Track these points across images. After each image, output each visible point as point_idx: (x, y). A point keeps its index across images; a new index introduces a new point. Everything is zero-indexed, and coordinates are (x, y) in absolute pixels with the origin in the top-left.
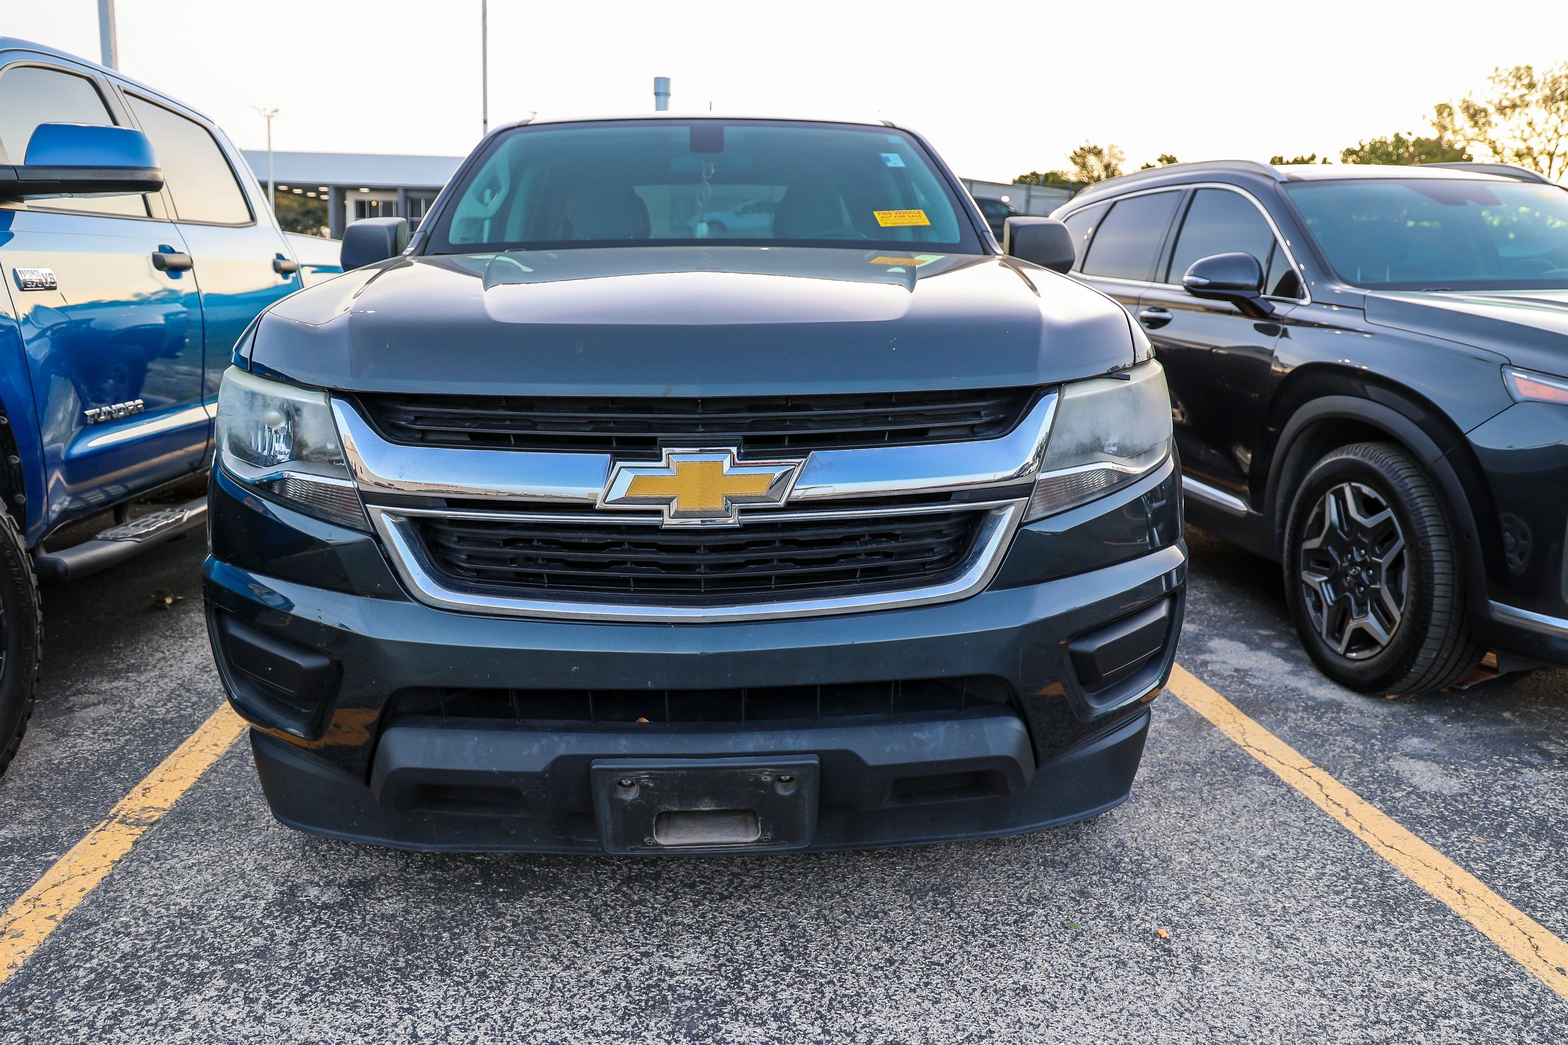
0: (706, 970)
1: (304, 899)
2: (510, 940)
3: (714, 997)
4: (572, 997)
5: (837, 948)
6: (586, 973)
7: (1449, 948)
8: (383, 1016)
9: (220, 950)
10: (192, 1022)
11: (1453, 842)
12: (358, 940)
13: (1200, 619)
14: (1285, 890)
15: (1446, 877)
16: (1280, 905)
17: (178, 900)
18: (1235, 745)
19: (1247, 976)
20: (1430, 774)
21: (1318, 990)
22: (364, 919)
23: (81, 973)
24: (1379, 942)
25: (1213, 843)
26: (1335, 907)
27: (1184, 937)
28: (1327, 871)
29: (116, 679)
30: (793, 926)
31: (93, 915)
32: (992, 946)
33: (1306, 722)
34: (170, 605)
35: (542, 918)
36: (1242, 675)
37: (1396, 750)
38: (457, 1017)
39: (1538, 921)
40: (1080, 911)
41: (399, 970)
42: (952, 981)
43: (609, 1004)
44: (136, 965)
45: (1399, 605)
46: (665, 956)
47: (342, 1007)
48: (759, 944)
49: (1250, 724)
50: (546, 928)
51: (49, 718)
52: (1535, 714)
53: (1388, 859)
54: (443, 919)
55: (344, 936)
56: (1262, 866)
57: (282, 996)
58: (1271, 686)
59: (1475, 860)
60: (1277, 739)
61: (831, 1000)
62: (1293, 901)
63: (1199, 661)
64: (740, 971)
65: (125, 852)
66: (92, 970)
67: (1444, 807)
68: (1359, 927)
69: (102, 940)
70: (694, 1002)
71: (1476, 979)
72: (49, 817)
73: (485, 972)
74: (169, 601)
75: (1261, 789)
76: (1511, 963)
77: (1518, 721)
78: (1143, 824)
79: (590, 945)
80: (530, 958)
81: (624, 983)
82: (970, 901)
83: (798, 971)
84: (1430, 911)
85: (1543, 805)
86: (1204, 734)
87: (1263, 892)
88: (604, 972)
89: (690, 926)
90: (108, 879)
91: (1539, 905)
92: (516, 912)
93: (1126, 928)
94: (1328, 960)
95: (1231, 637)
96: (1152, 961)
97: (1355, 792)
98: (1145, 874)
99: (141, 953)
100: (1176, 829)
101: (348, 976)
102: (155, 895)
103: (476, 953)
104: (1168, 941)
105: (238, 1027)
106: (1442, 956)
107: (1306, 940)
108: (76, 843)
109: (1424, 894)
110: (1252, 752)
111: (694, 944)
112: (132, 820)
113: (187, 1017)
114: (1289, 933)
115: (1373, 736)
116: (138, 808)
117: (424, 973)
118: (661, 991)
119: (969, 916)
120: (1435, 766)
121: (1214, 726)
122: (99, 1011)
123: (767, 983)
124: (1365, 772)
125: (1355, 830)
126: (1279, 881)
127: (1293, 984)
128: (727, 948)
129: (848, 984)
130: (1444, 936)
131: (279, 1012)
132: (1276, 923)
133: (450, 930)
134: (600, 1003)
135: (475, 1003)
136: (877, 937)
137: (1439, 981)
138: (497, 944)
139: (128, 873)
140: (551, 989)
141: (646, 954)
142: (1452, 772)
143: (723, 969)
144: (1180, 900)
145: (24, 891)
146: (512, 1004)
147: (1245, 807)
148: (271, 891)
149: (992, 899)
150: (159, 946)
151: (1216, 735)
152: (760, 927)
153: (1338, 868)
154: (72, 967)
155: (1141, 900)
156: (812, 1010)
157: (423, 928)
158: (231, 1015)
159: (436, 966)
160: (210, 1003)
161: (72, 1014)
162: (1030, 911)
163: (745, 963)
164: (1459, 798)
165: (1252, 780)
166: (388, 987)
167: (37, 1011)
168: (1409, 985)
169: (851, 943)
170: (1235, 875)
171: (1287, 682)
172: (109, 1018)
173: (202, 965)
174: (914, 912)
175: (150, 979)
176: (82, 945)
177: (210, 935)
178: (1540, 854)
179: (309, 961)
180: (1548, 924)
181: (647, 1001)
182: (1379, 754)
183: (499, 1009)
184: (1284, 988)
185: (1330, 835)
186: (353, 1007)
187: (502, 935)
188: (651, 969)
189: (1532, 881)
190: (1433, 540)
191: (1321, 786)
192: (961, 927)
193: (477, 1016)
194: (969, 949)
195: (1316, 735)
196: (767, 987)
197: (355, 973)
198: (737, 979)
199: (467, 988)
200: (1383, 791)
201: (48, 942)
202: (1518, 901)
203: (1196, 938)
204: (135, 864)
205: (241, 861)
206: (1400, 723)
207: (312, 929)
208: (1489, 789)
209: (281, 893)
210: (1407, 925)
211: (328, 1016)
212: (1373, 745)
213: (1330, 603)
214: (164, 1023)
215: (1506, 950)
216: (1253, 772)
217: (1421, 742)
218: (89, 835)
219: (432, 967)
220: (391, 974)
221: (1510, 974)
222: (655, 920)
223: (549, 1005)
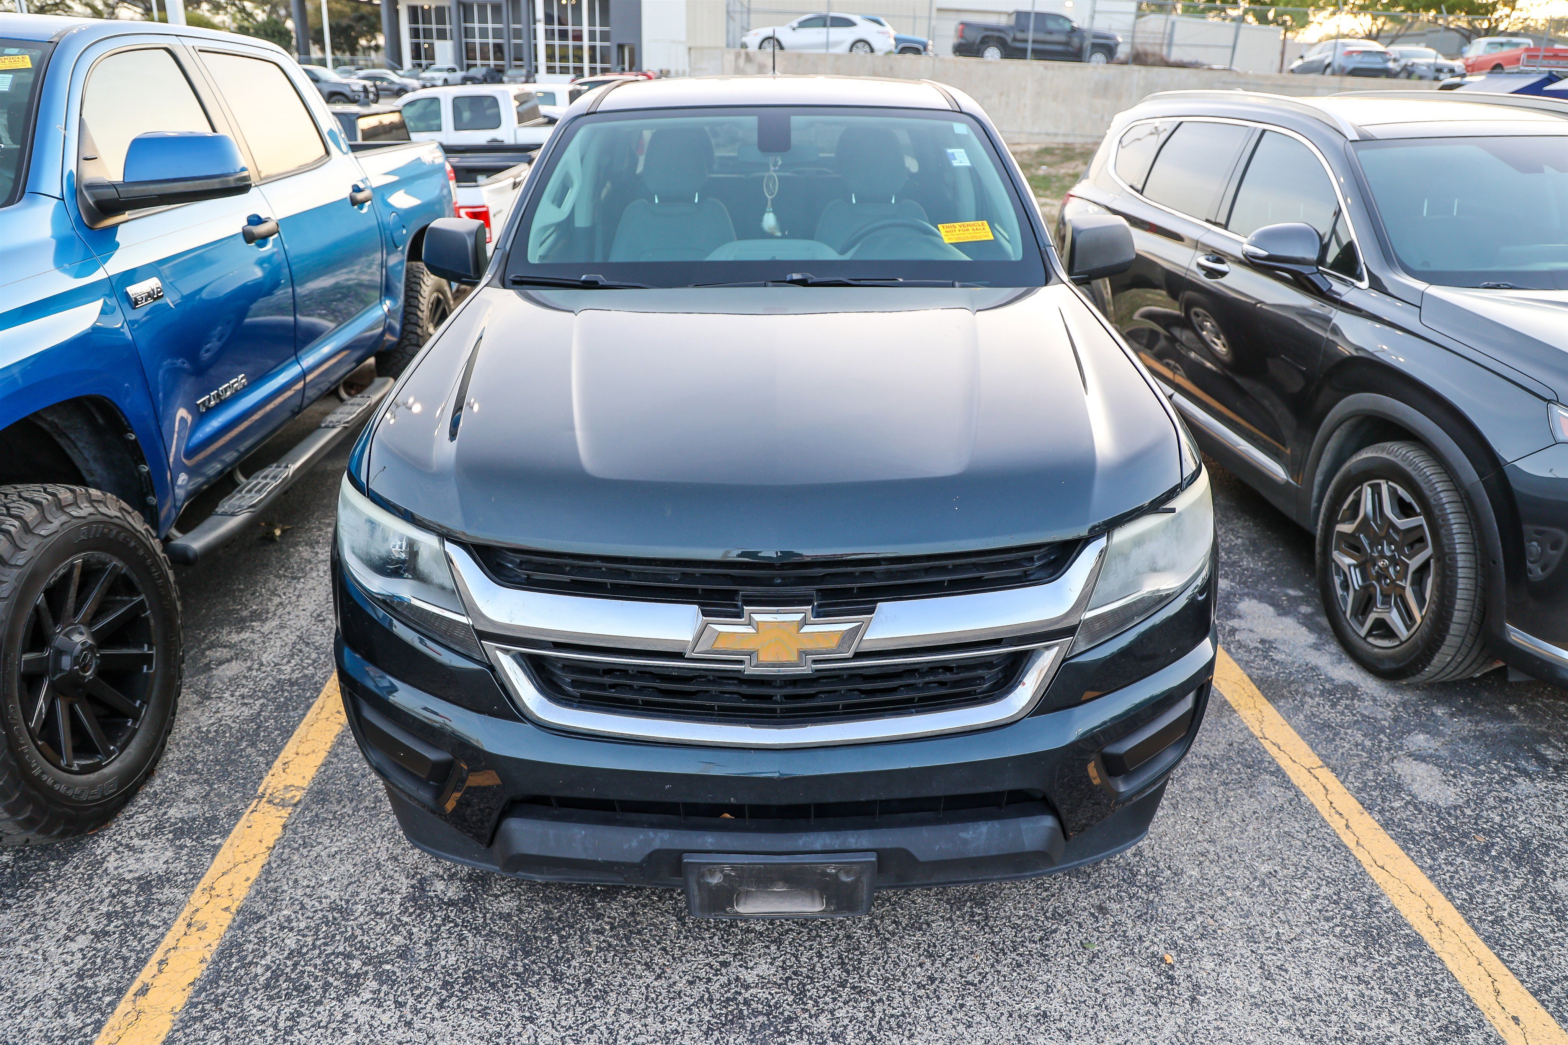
0: (775, 983)
1: (432, 894)
2: (610, 945)
3: (782, 1013)
4: (664, 1009)
5: (886, 962)
6: (675, 983)
7: (1420, 988)
8: (509, 1024)
9: (369, 948)
10: (355, 1026)
11: (1439, 865)
12: (482, 941)
13: (1232, 572)
14: (1281, 914)
15: (1428, 907)
16: (1275, 931)
17: (328, 893)
18: (1252, 735)
19: (1237, 1009)
20: (1429, 781)
21: (1298, 1029)
22: (485, 917)
23: (260, 970)
24: (1358, 977)
25: (1221, 854)
26: (1323, 935)
27: (1186, 963)
28: (1321, 893)
29: (242, 629)
30: (849, 937)
31: (261, 907)
32: (1019, 965)
33: (1321, 710)
34: (280, 536)
35: (635, 921)
36: (1267, 645)
37: (1401, 748)
38: (570, 1027)
39: (1504, 961)
40: (1097, 929)
41: (518, 975)
42: (984, 1004)
43: (695, 1018)
44: (302, 963)
45: (1421, 608)
46: (741, 966)
47: (474, 1013)
48: (820, 956)
49: (1269, 709)
50: (639, 933)
51: (192, 676)
52: (1540, 709)
53: (1377, 881)
54: (552, 919)
55: (470, 937)
56: (1263, 884)
57: (425, 1001)
58: (1293, 663)
59: (1457, 887)
60: (1292, 731)
61: (881, 1019)
62: (1287, 927)
63: (1227, 628)
64: (804, 985)
65: (277, 837)
66: (268, 967)
67: (1438, 822)
68: (1342, 959)
69: (272, 935)
70: (765, 1018)
71: (1438, 1024)
72: (208, 794)
73: (590, 980)
74: (278, 532)
75: (1272, 790)
76: (1473, 1008)
77: (1522, 718)
78: (1161, 830)
79: (677, 953)
80: (627, 965)
81: (707, 996)
82: (1002, 914)
83: (854, 988)
84: (1408, 945)
85: (1530, 823)
86: (1225, 721)
87: (1261, 915)
88: (691, 983)
89: (761, 934)
90: (267, 867)
91: (1508, 943)
92: (613, 914)
93: (1136, 951)
94: (1311, 996)
95: (1261, 598)
96: (1156, 989)
97: (1357, 799)
98: (1157, 889)
99: (304, 950)
100: (1190, 836)
101: (477, 980)
102: (308, 886)
103: (582, 959)
104: (1172, 967)
105: (392, 1032)
106: (1412, 997)
107: (1294, 971)
108: (234, 825)
109: (1406, 925)
110: (1267, 745)
111: (765, 954)
112: (278, 801)
113: (350, 1020)
114: (1279, 963)
115: (1382, 730)
116: (281, 787)
117: (540, 980)
118: (737, 1005)
119: (1001, 930)
120: (1436, 771)
121: (1234, 711)
122: (279, 1011)
123: (827, 999)
124: (1370, 774)
125: (1352, 845)
126: (1276, 903)
127: (1277, 1020)
128: (793, 959)
129: (895, 1004)
130: (1417, 974)
131: (424, 1018)
132: (1269, 951)
133: (557, 932)
134: (687, 1016)
135: (584, 1013)
136: (921, 952)
137: (1406, 1025)
138: (599, 949)
139: (283, 861)
140: (647, 999)
141: (725, 964)
142: (1450, 778)
143: (790, 982)
144: (1187, 920)
145: (200, 878)
146: (614, 1015)
147: (1254, 813)
148: (404, 885)
149: (1021, 913)
150: (318, 943)
151: (1236, 723)
152: (820, 936)
153: (1330, 891)
154: (251, 963)
155: (1152, 919)
156: (865, 1030)
157: (535, 929)
158: (385, 1018)
159: (549, 972)
160: (366, 1007)
161: (260, 1014)
162: (1054, 927)
163: (808, 977)
164: (1452, 812)
165: (1264, 780)
166: (511, 994)
167: (230, 1010)
168: (1379, 1028)
169: (898, 957)
170: (1238, 893)
171: (1309, 659)
172: (287, 1019)
173: (356, 964)
174: (954, 924)
175: (316, 979)
176: (256, 940)
177: (358, 932)
178: (1518, 883)
179: (443, 963)
180: (1512, 966)
181: (726, 1016)
182: (1386, 753)
183: (604, 1020)
184: (1268, 1025)
185: (1329, 850)
186: (484, 1013)
187: (602, 938)
188: (729, 980)
189: (1505, 915)
190: (1460, 558)
191: (1327, 790)
192: (993, 943)
193: (586, 1027)
194: (999, 968)
195: (1329, 726)
196: (826, 1003)
197: (483, 977)
198: (801, 995)
199: (576, 997)
200: (1384, 800)
201: (228, 936)
202: (1489, 937)
203: (1197, 965)
204: (287, 850)
205: (376, 850)
206: (1409, 715)
207: (443, 928)
208: (1482, 800)
209: (413, 887)
210: (1385, 960)
211: (464, 1022)
212: (1381, 741)
213: (1357, 587)
214: (333, 1025)
215: (1470, 993)
216: (1265, 770)
217: (1427, 740)
218: (245, 817)
219: (545, 973)
220: (513, 979)
221: (1470, 1021)
222: (731, 926)
223: (645, 1017)
